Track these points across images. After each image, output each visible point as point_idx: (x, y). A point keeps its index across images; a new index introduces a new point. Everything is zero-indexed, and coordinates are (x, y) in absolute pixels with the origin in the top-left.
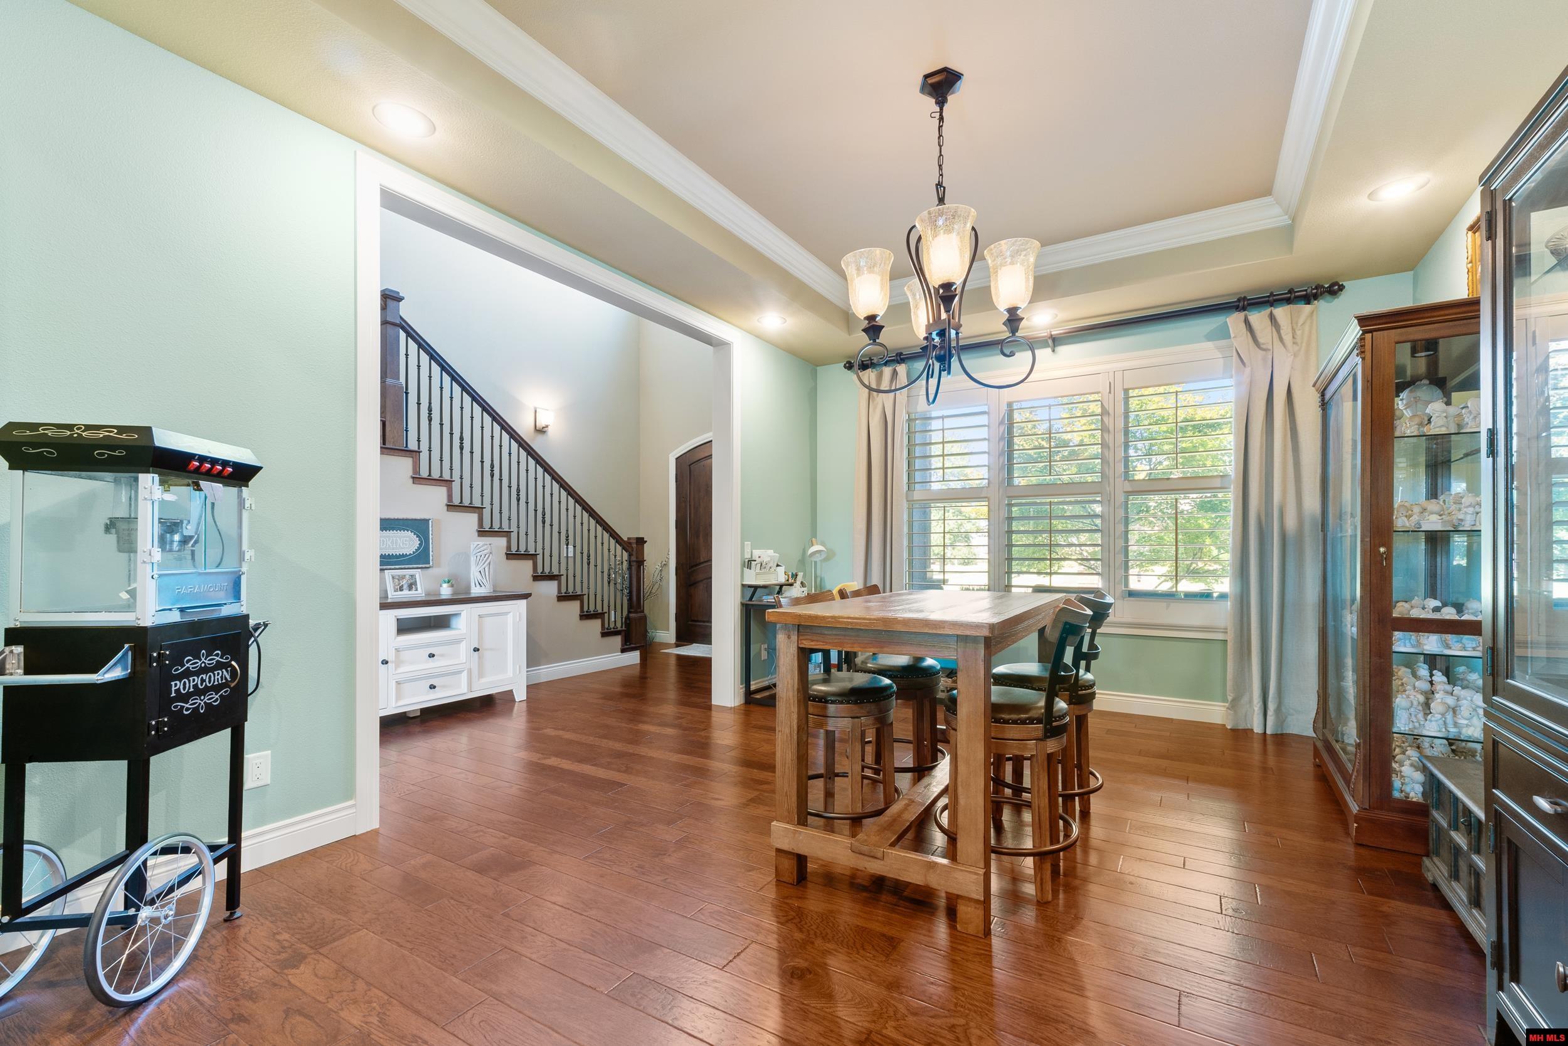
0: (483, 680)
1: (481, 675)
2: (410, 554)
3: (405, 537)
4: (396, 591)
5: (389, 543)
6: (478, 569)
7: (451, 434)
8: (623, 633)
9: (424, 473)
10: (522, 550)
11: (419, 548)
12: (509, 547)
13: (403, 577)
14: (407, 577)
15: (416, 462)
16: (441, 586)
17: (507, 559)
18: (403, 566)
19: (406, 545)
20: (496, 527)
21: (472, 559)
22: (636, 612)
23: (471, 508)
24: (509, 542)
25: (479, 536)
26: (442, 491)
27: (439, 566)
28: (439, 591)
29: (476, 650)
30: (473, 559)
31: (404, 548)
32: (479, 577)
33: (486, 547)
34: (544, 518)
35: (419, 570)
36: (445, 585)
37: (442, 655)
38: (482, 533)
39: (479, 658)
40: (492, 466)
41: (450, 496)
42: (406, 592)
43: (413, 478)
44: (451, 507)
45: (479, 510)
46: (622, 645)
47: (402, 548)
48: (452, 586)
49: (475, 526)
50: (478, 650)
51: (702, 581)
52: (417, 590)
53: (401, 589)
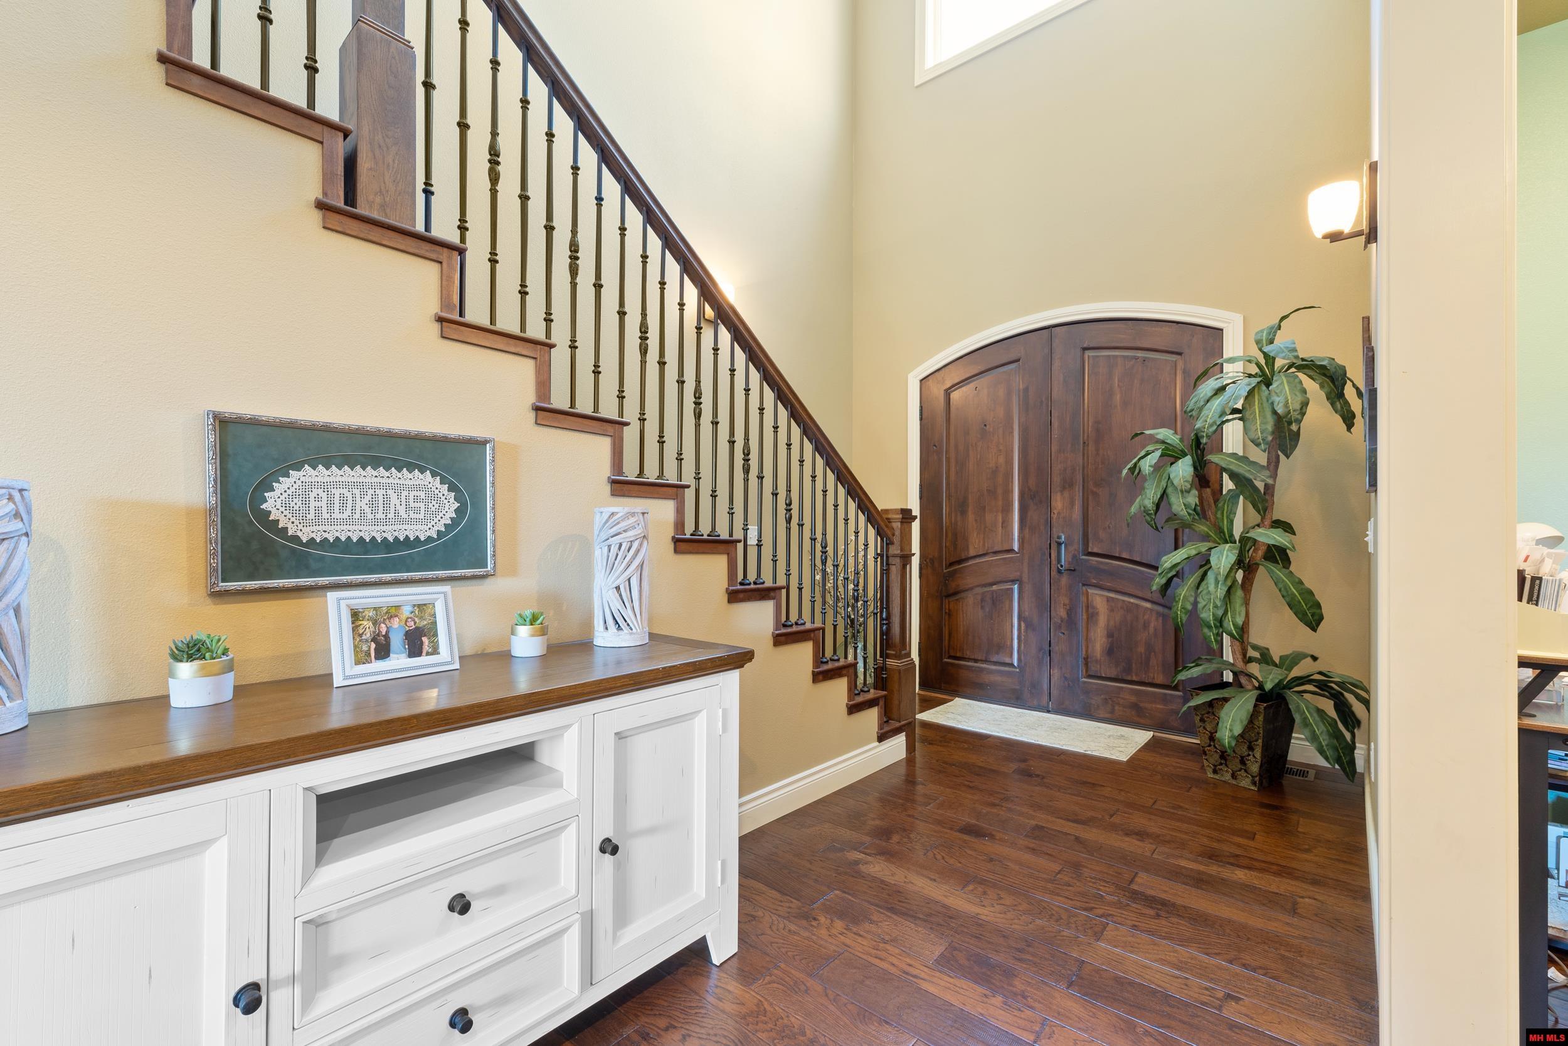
0: (630, 934)
1: (622, 916)
2: (429, 539)
3: (411, 489)
4: (361, 658)
5: (363, 504)
6: (613, 580)
7: (549, 229)
8: (882, 703)
9: (476, 313)
10: (705, 529)
11: (455, 522)
12: (680, 525)
13: (392, 612)
14: (406, 611)
15: (450, 279)
16: (513, 633)
17: (676, 551)
18: (405, 575)
19: (417, 511)
20: (651, 475)
21: (597, 552)
22: (898, 657)
23: (594, 423)
24: (680, 511)
25: (613, 494)
26: (521, 371)
27: (513, 571)
28: (509, 643)
29: (609, 847)
30: (599, 554)
31: (409, 521)
32: (616, 605)
33: (632, 520)
34: (746, 460)
35: (446, 588)
36: (524, 631)
37: (499, 891)
38: (621, 487)
39: (618, 867)
40: (644, 329)
41: (543, 385)
42: (399, 663)
43: (440, 320)
44: (545, 413)
45: (613, 427)
46: (881, 727)
47: (402, 521)
48: (543, 632)
49: (605, 470)
50: (615, 850)
51: (972, 589)
52: (435, 651)
53: (383, 651)
